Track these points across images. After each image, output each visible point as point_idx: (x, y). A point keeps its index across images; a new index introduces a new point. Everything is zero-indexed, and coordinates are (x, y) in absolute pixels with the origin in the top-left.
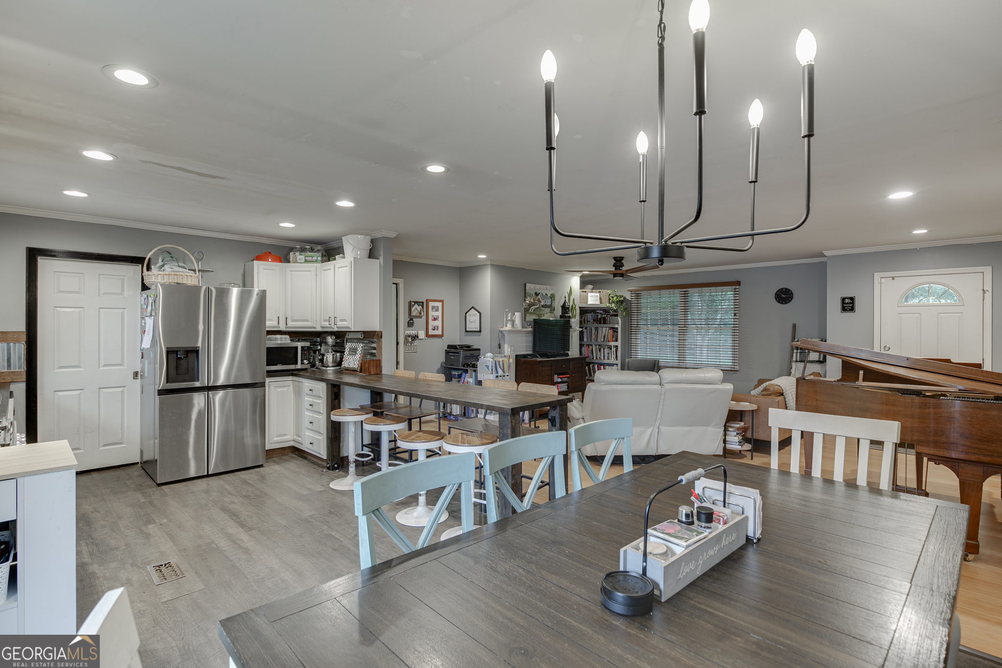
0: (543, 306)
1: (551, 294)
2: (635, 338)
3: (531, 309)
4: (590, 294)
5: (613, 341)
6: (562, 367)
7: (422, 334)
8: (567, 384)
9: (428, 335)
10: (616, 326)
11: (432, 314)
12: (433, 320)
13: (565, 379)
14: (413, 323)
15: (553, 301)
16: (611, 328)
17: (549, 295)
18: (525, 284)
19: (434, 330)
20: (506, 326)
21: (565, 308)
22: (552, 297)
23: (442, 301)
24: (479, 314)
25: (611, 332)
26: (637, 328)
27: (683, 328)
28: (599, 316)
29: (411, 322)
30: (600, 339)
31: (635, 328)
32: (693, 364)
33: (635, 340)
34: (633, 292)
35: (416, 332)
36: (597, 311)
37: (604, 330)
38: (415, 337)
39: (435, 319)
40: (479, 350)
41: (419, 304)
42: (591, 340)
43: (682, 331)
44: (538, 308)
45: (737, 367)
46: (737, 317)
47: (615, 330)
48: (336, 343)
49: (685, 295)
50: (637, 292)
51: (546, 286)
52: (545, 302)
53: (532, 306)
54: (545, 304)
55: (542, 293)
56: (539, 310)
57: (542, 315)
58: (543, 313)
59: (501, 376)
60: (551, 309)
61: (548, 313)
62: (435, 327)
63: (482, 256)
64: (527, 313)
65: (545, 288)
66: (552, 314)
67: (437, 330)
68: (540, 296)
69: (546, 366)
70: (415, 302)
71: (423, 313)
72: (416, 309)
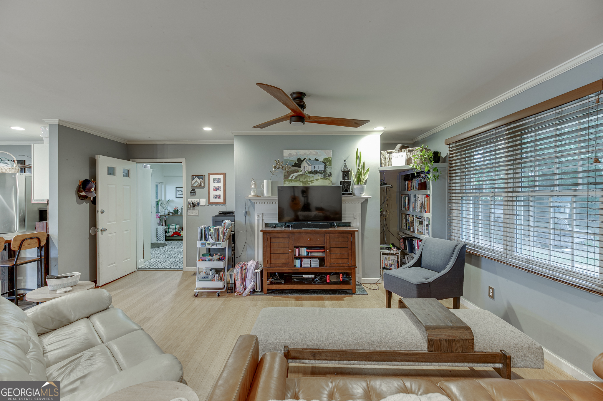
0: (311, 172)
1: (325, 159)
3: (291, 176)
4: (394, 155)
6: (310, 240)
7: (204, 202)
9: (209, 203)
10: (429, 193)
11: (213, 185)
12: (214, 190)
14: (195, 192)
15: (327, 166)
16: (426, 195)
17: (321, 161)
18: (283, 151)
19: (216, 198)
20: (251, 194)
21: (346, 174)
23: (224, 174)
25: (427, 200)
26: (458, 195)
27: (511, 194)
29: (193, 192)
30: (417, 208)
31: (455, 195)
33: (455, 211)
34: (451, 146)
35: (198, 200)
36: (421, 175)
37: (420, 198)
38: (194, 205)
39: (216, 190)
41: (200, 177)
44: (302, 175)
51: (316, 151)
52: (315, 168)
53: (294, 173)
54: (315, 170)
55: (309, 159)
56: (304, 177)
57: (310, 181)
58: (311, 180)
59: (210, 244)
60: (324, 175)
61: (320, 179)
62: (216, 196)
63: (208, 129)
64: (285, 180)
65: (314, 153)
66: (325, 180)
67: (219, 198)
68: (306, 161)
69: (279, 238)
70: (196, 176)
71: (204, 185)
72: (196, 181)
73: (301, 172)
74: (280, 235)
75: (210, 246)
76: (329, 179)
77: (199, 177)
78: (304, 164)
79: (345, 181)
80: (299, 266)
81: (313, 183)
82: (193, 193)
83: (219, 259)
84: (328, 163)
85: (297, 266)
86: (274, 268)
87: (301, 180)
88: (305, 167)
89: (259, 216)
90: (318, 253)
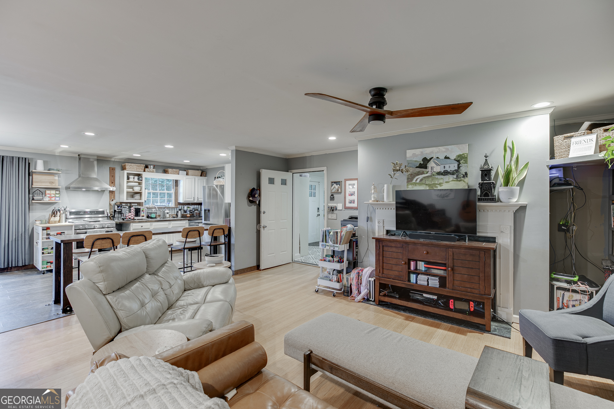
0: (439, 173)
1: (459, 156)
3: (415, 179)
4: (573, 140)
7: (340, 207)
9: (345, 207)
11: (348, 190)
12: (349, 195)
13: (437, 272)
14: (334, 197)
15: (462, 165)
17: (453, 158)
19: (351, 203)
21: (486, 173)
22: (461, 159)
35: (336, 205)
38: (334, 209)
39: (351, 195)
44: (428, 177)
51: (446, 147)
52: (444, 168)
53: (418, 175)
54: (444, 171)
55: (438, 158)
56: (430, 179)
57: (438, 184)
58: (439, 182)
59: (329, 246)
60: (457, 176)
61: (452, 181)
62: (351, 201)
63: (332, 138)
64: (408, 184)
65: (444, 150)
66: (458, 182)
67: (353, 203)
68: (433, 161)
69: (391, 247)
70: (334, 182)
71: (341, 191)
72: (335, 187)
73: (427, 173)
74: (393, 245)
75: (329, 248)
76: (464, 181)
77: (337, 183)
78: (431, 164)
79: (484, 182)
80: (415, 282)
81: (442, 185)
82: (332, 198)
83: (338, 262)
84: (462, 161)
85: (412, 281)
86: (386, 279)
87: (427, 182)
88: (432, 167)
89: (380, 222)
90: (439, 270)
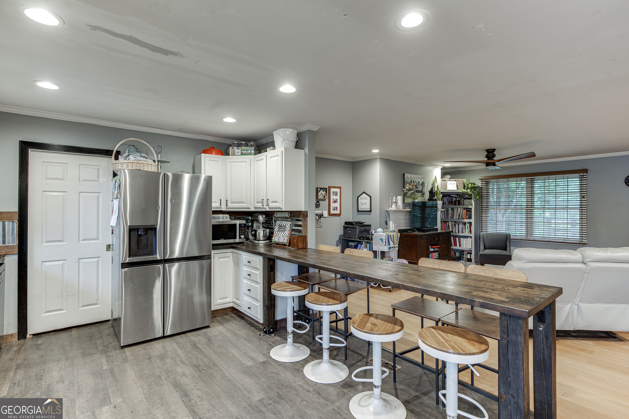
0: (416, 191)
2: (485, 216)
4: (448, 182)
5: (466, 218)
6: (435, 239)
7: (326, 214)
8: (438, 253)
9: (330, 214)
10: (470, 207)
11: (333, 197)
12: (333, 202)
13: (436, 249)
14: (319, 204)
15: (423, 188)
16: (464, 209)
17: (421, 183)
18: (404, 174)
19: (334, 210)
20: (391, 207)
22: (423, 184)
23: (340, 188)
24: (369, 198)
25: (465, 211)
26: (487, 208)
27: (531, 209)
28: (454, 199)
29: (318, 204)
30: (456, 217)
31: (485, 208)
32: (540, 238)
33: (485, 218)
34: (483, 181)
35: (321, 212)
36: (452, 196)
37: (460, 210)
38: (321, 216)
39: (335, 202)
40: (370, 226)
41: (324, 190)
42: (448, 218)
43: (530, 211)
45: (586, 240)
46: (585, 199)
47: (469, 210)
48: (266, 221)
49: (532, 182)
50: (487, 180)
51: (418, 175)
52: (418, 188)
53: (409, 191)
54: (418, 190)
58: (416, 197)
60: (422, 194)
61: (420, 196)
62: (335, 208)
63: (375, 151)
66: (422, 198)
67: (336, 210)
69: (424, 239)
70: (321, 189)
71: (327, 197)
72: (322, 193)
74: (424, 237)
76: (424, 197)
81: (417, 199)
87: (413, 196)
